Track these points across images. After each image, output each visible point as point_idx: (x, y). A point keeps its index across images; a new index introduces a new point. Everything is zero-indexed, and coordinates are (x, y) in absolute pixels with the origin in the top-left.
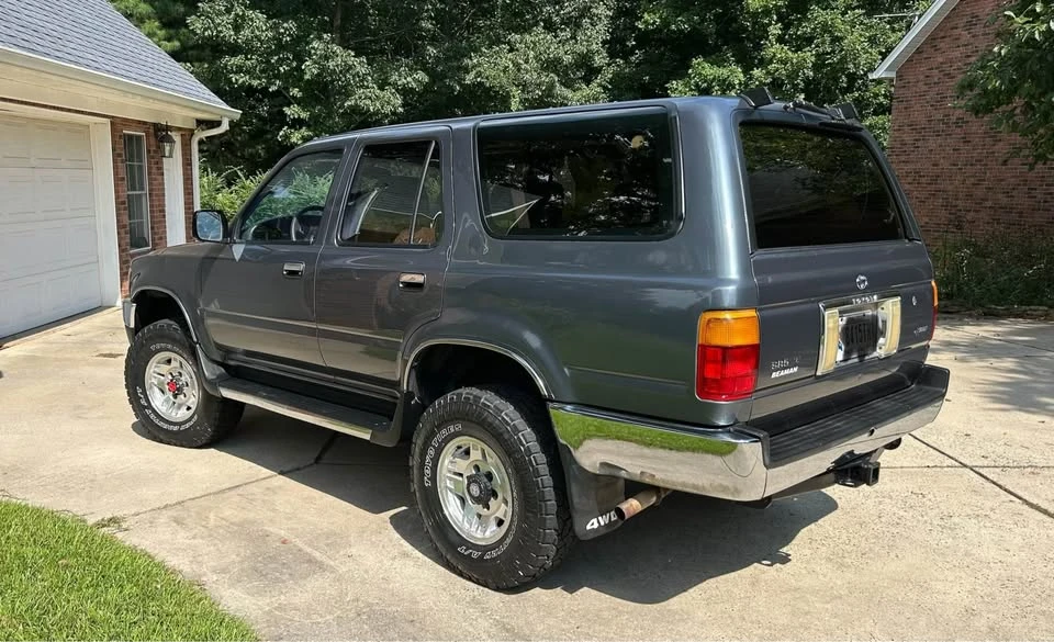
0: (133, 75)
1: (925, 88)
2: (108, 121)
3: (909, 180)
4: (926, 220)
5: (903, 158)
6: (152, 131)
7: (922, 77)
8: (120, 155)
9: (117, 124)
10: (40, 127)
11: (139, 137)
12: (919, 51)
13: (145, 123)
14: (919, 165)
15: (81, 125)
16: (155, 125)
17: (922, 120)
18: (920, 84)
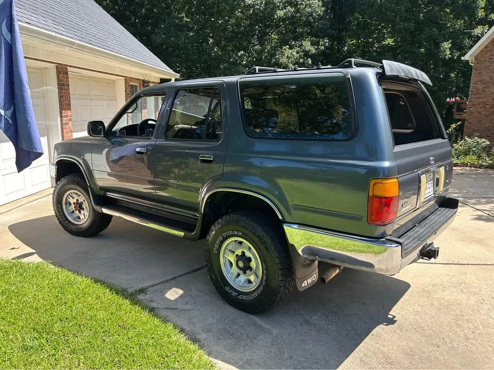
0: (135, 58)
1: (489, 64)
2: (124, 78)
3: (480, 106)
4: (488, 125)
5: (477, 96)
6: (142, 83)
7: (487, 59)
8: (128, 94)
9: (127, 80)
10: (94, 81)
11: (136, 86)
12: (486, 47)
13: (139, 79)
14: (485, 100)
15: (111, 80)
16: (143, 80)
17: (487, 78)
18: (486, 62)
